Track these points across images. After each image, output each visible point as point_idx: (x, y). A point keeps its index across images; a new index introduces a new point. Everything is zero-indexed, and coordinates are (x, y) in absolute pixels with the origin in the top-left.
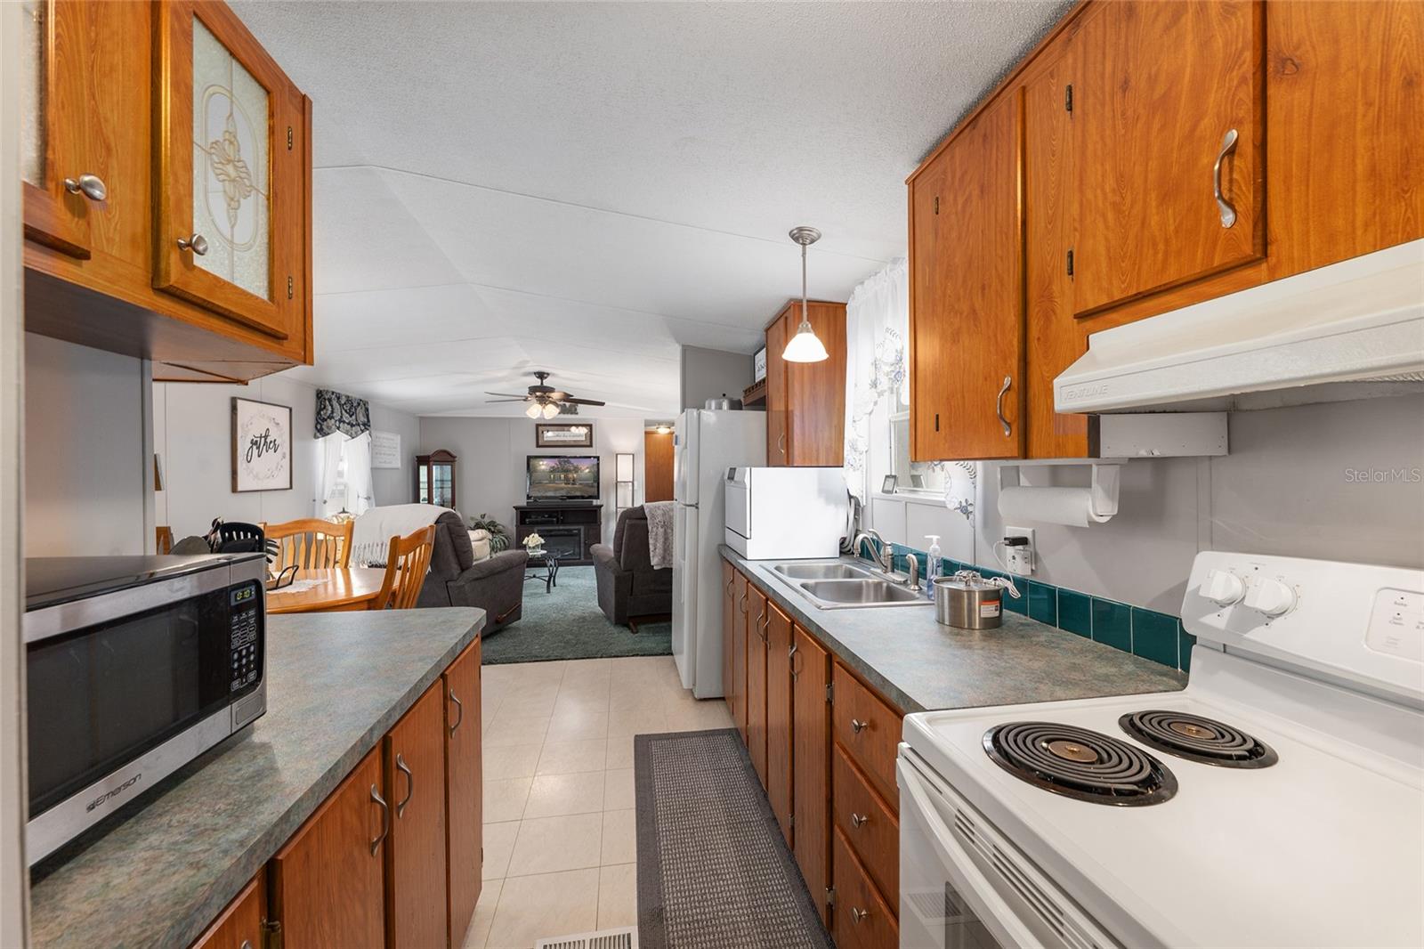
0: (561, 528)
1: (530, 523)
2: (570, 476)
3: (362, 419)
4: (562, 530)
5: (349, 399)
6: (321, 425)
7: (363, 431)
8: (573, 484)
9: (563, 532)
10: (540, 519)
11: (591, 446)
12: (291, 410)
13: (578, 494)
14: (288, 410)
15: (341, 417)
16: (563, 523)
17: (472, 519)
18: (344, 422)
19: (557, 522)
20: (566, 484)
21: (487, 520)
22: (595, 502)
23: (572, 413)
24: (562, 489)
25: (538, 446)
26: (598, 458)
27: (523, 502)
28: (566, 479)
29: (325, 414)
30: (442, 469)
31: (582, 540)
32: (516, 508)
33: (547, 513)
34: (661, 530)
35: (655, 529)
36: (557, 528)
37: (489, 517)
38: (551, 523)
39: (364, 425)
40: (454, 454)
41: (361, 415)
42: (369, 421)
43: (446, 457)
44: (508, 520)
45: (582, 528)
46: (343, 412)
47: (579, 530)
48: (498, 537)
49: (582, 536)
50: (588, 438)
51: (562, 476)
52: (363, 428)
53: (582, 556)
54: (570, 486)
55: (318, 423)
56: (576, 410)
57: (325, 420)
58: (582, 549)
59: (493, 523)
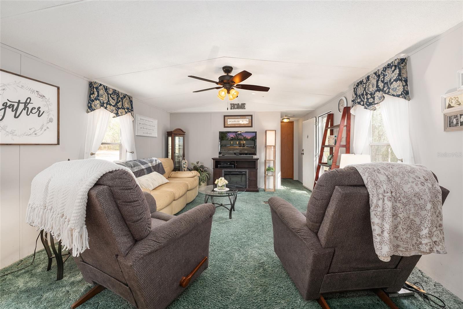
0: (236, 170)
1: (221, 167)
2: (242, 142)
3: (126, 105)
4: (236, 172)
5: (115, 92)
6: (91, 104)
7: (126, 113)
8: (243, 147)
9: (237, 173)
10: (225, 165)
11: (252, 126)
12: (58, 88)
13: (246, 152)
14: (56, 88)
15: (109, 101)
16: (237, 168)
17: (192, 164)
18: (110, 105)
19: (234, 168)
20: (239, 146)
21: (199, 165)
22: (255, 157)
23: (242, 109)
24: (237, 149)
25: (225, 127)
26: (256, 132)
27: (217, 156)
28: (240, 144)
29: (93, 97)
30: (179, 138)
31: (247, 177)
32: (213, 159)
33: (229, 162)
34: (389, 204)
35: (380, 203)
36: (234, 170)
37: (201, 163)
38: (231, 168)
39: (128, 109)
40: (184, 131)
41: (126, 103)
42: (132, 108)
43: (180, 132)
44: (209, 165)
45: (247, 171)
46: (110, 99)
47: (246, 172)
48: (205, 174)
49: (247, 175)
50: (250, 122)
51: (237, 142)
52: (126, 111)
53: (247, 186)
54: (242, 148)
55: (89, 102)
56: (244, 106)
57: (93, 101)
58: (247, 183)
59: (202, 167)
